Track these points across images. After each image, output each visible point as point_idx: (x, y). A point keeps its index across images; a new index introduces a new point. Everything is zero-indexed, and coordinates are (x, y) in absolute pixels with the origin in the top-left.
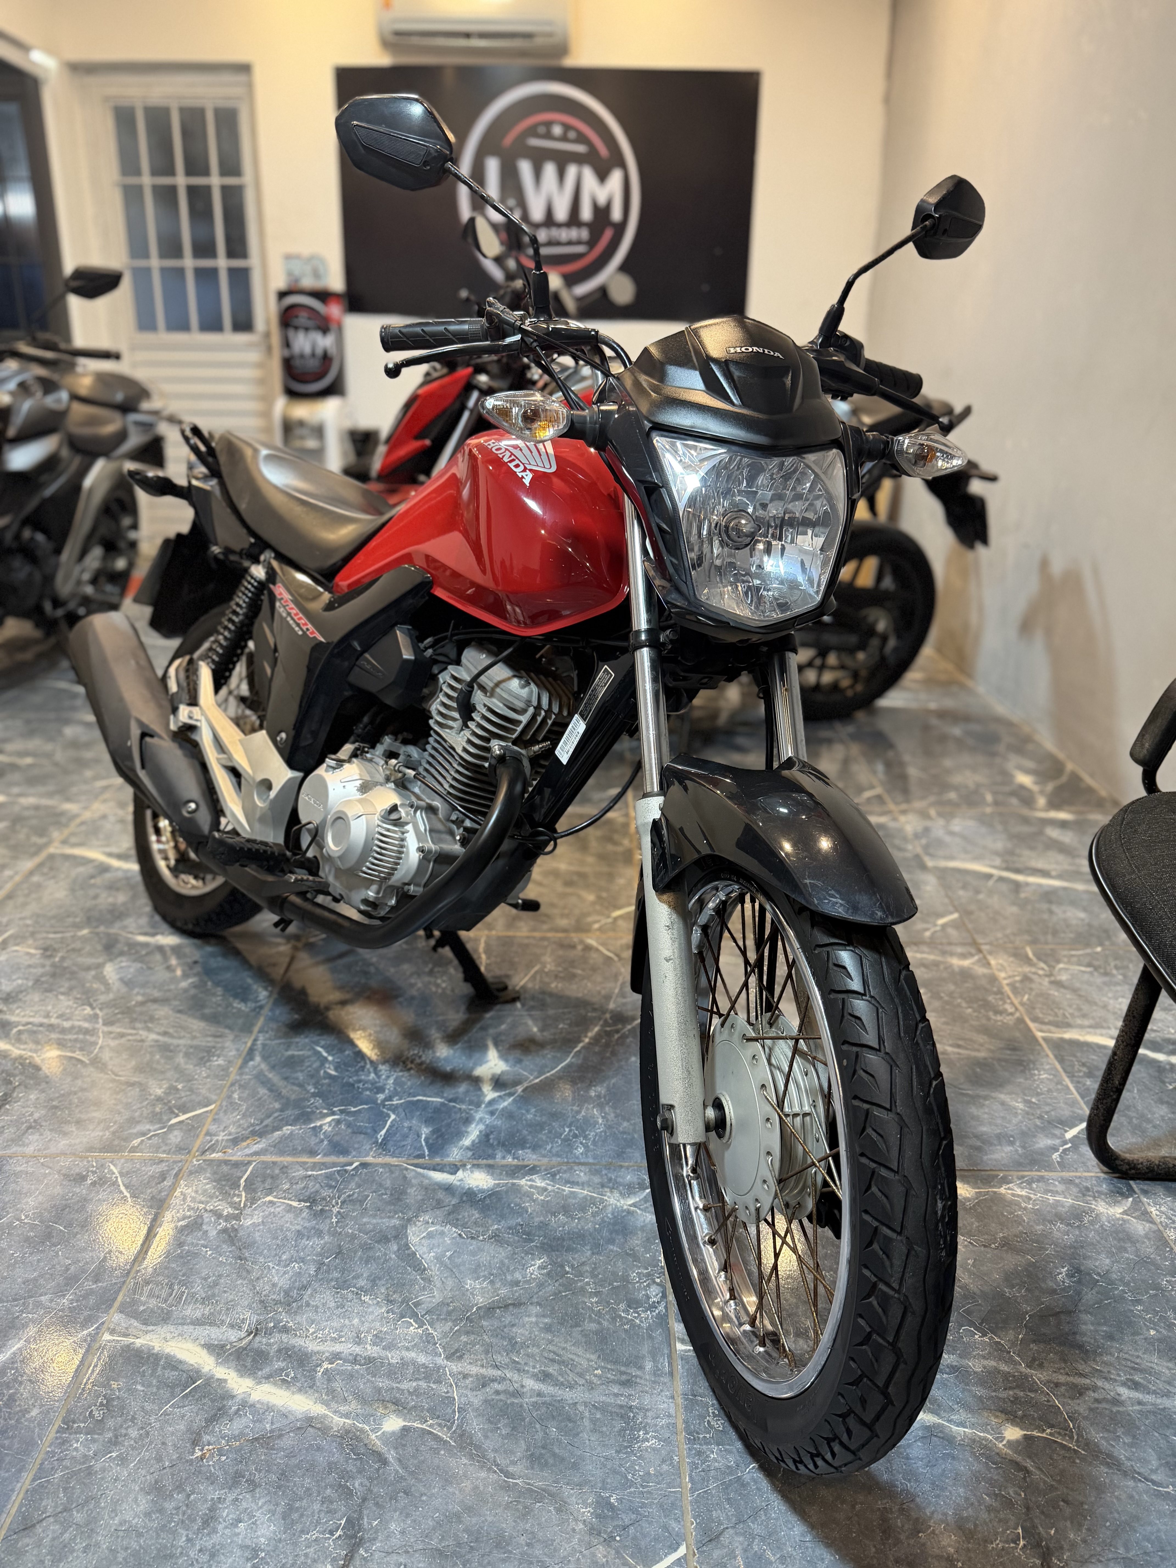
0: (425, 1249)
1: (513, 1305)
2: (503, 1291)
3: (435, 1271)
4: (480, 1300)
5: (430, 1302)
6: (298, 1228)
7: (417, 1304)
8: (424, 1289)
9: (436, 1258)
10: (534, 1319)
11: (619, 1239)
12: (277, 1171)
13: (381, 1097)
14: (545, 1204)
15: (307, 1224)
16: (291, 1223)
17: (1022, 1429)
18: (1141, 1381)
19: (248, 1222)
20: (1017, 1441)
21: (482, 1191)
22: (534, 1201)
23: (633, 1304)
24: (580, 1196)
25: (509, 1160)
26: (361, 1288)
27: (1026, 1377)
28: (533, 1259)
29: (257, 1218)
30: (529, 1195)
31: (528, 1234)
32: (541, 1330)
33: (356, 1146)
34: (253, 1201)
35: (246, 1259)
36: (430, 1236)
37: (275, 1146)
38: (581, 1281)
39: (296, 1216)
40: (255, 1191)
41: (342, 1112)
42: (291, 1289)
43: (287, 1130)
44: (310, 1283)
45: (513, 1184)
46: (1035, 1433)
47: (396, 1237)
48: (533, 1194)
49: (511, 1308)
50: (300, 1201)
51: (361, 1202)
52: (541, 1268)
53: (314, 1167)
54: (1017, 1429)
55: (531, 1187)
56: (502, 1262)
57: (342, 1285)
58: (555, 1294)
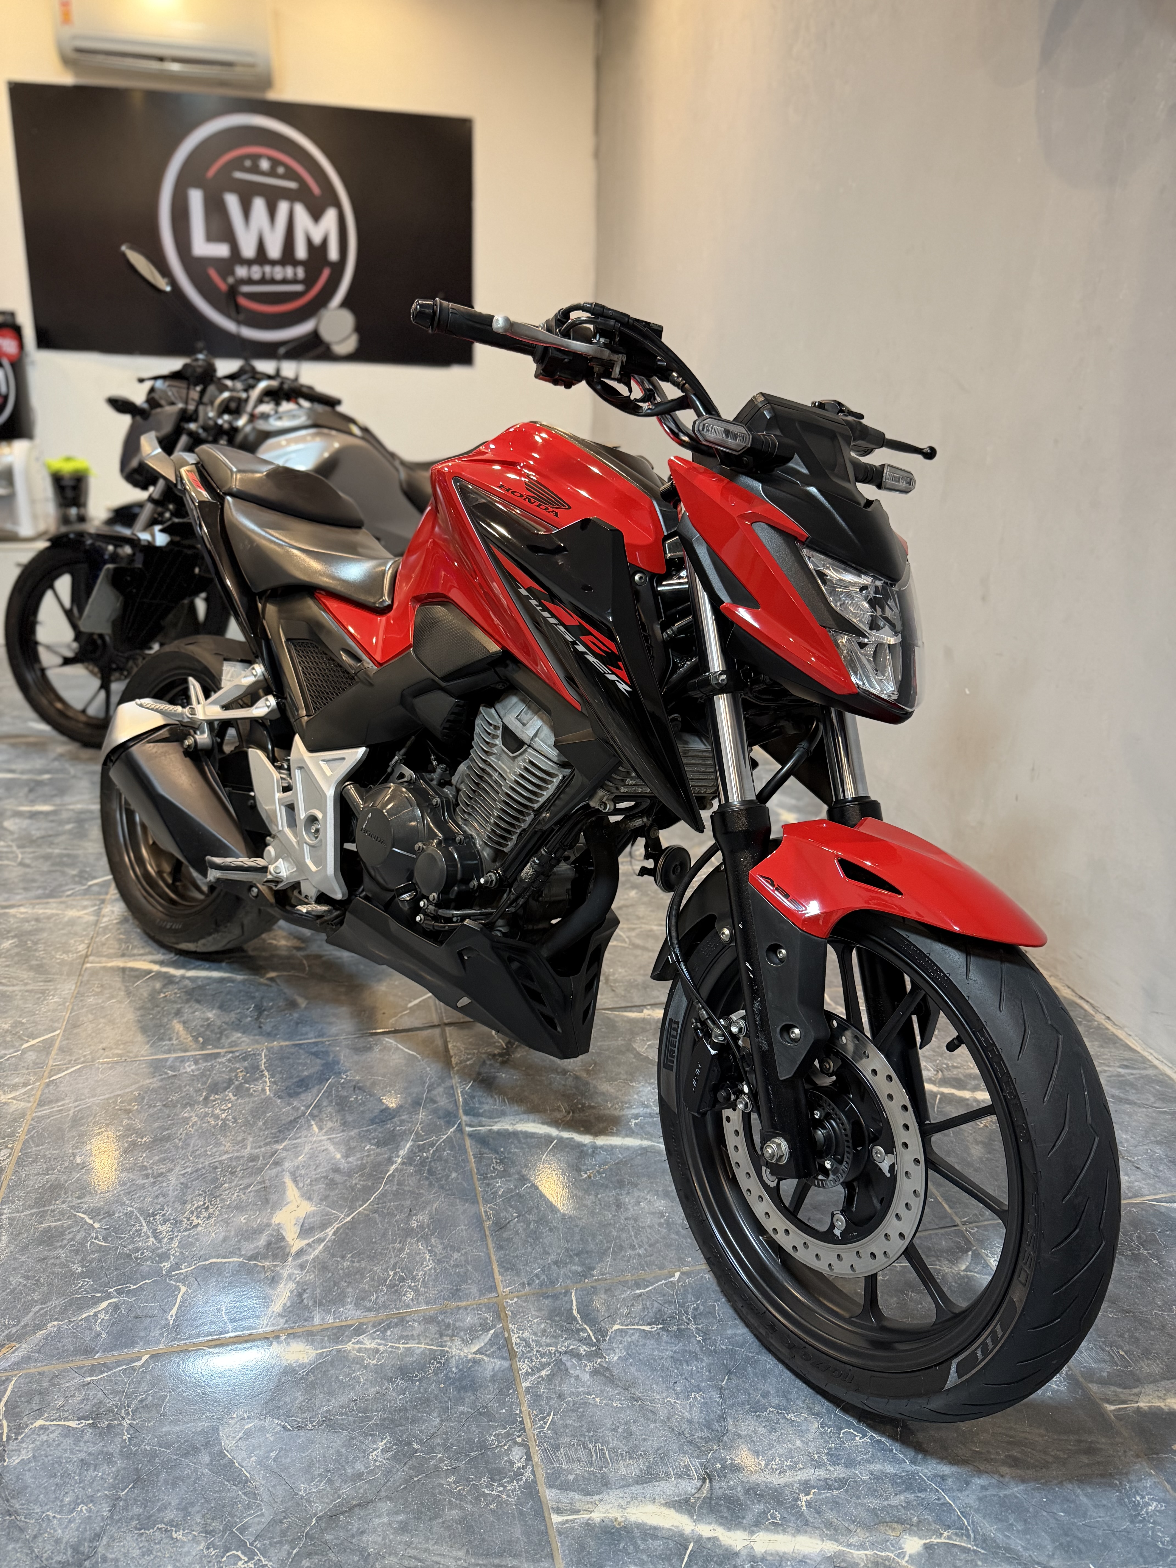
0: (244, 1454)
1: (359, 1505)
2: (346, 1490)
3: (259, 1480)
4: (319, 1508)
5: (258, 1523)
6: (82, 1455)
7: (243, 1529)
8: (249, 1507)
9: (259, 1463)
10: (385, 1520)
11: (469, 1397)
12: (46, 1384)
13: (166, 1265)
14: (379, 1370)
15: (92, 1449)
16: (72, 1452)
17: (920, 1538)
18: (1019, 1455)
19: (15, 1460)
20: (919, 1554)
21: (302, 1366)
22: (366, 1367)
23: (497, 1475)
24: (418, 1351)
25: (330, 1319)
26: (171, 1523)
27: (913, 1474)
28: (374, 1442)
29: (25, 1455)
30: (359, 1361)
31: (365, 1411)
32: (396, 1532)
33: (142, 1334)
34: (18, 1429)
35: (17, 1513)
36: (248, 1434)
37: (39, 1352)
38: (432, 1458)
39: (77, 1441)
40: (19, 1416)
41: (120, 1292)
42: (80, 1542)
43: (52, 1326)
44: (103, 1530)
45: (339, 1351)
46: (935, 1540)
47: (207, 1445)
48: (363, 1359)
49: (356, 1510)
50: (79, 1419)
51: (157, 1406)
52: (384, 1451)
53: (92, 1370)
54: (916, 1539)
55: (360, 1350)
56: (338, 1451)
57: (145, 1523)
58: (406, 1481)
